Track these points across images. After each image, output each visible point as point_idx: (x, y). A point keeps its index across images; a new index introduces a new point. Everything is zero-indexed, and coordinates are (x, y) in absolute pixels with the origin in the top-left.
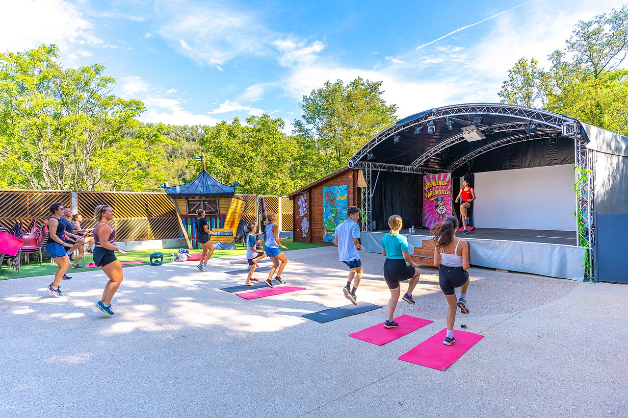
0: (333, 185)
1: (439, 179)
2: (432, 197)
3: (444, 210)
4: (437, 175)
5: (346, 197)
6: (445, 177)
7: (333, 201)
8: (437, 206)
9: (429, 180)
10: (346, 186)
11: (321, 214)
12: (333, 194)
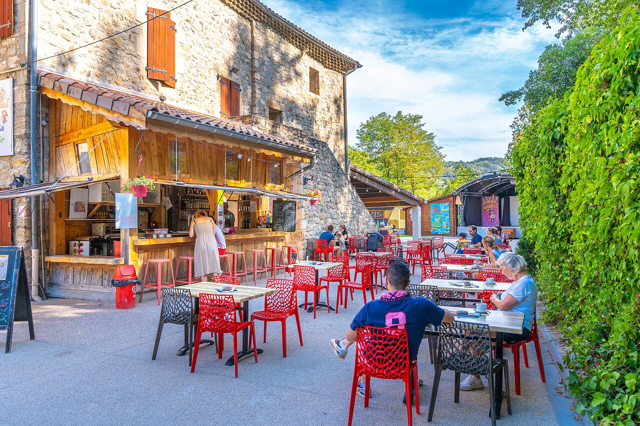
0: (438, 203)
1: (491, 200)
2: (487, 209)
3: (494, 216)
4: (490, 197)
5: (448, 209)
6: (495, 198)
7: (438, 211)
8: (490, 214)
9: (485, 200)
10: (448, 204)
11: (429, 218)
12: (438, 207)
